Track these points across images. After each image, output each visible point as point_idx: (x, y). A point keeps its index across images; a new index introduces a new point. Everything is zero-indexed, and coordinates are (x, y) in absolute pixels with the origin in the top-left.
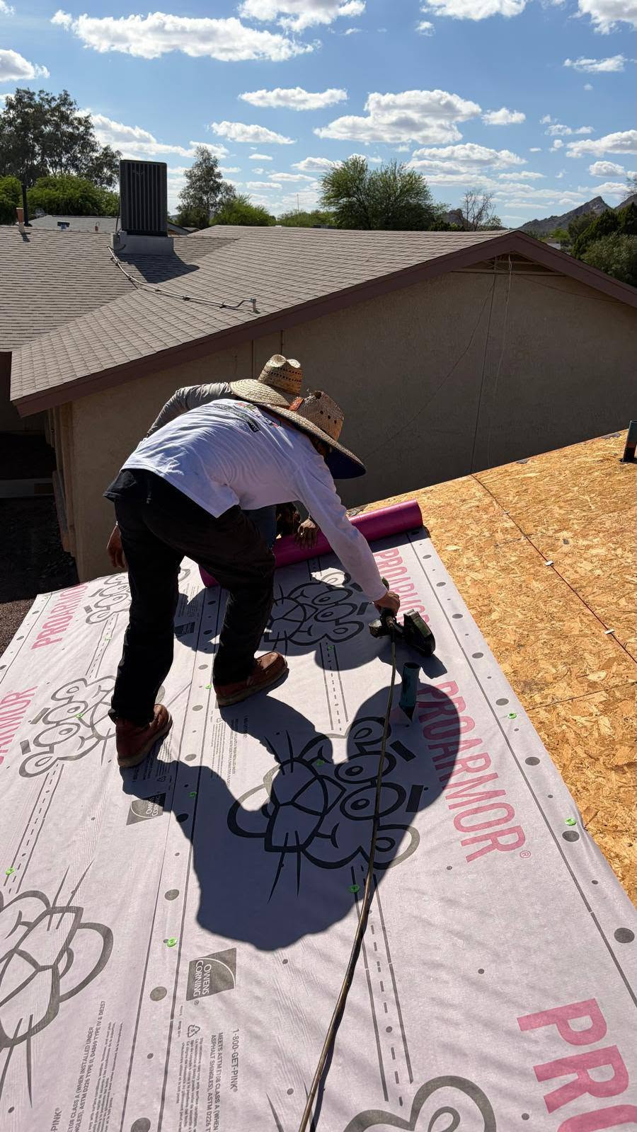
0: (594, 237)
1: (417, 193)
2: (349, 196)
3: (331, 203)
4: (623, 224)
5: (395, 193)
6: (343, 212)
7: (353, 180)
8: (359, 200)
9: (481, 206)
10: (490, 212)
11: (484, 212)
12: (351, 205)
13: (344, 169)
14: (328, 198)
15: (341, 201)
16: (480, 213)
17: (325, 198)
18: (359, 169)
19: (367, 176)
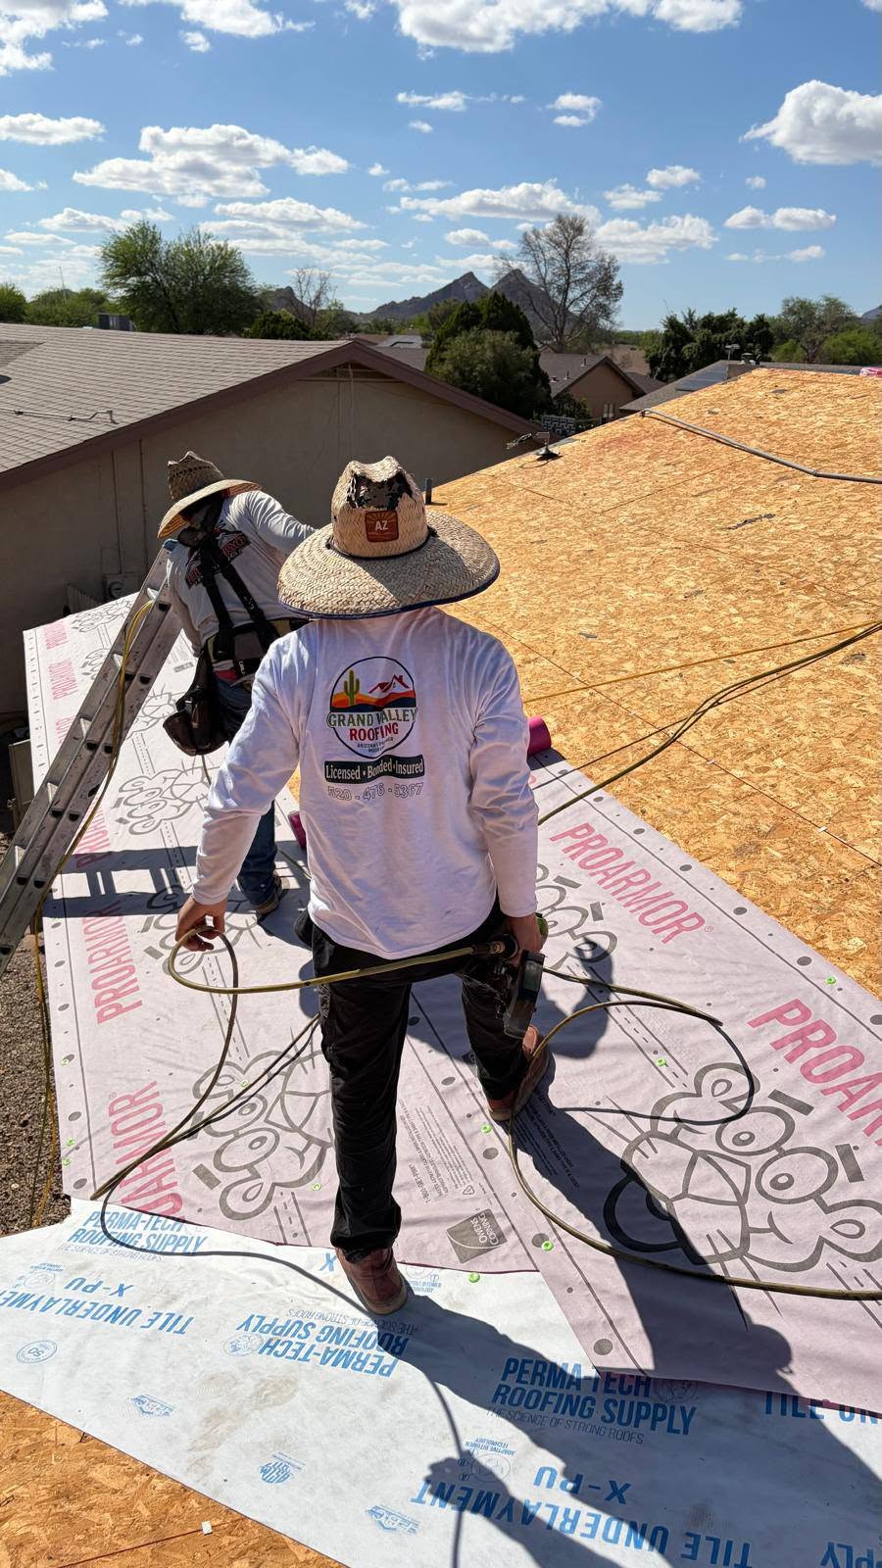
0: (454, 333)
1: (232, 271)
2: (139, 273)
3: (116, 284)
4: (485, 317)
5: (203, 270)
6: (134, 295)
7: (144, 252)
8: (154, 280)
9: (318, 288)
10: (330, 295)
11: (323, 298)
12: (144, 286)
13: (129, 237)
14: (112, 277)
15: (129, 281)
16: (318, 297)
17: (107, 276)
18: (150, 238)
19: (162, 247)
